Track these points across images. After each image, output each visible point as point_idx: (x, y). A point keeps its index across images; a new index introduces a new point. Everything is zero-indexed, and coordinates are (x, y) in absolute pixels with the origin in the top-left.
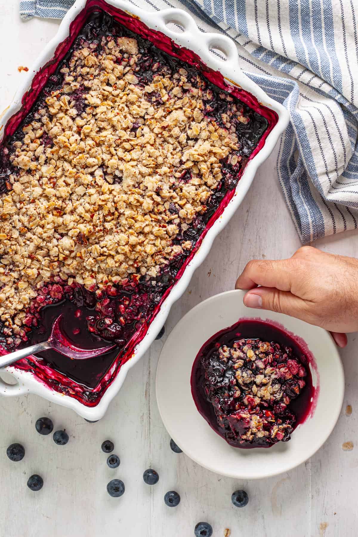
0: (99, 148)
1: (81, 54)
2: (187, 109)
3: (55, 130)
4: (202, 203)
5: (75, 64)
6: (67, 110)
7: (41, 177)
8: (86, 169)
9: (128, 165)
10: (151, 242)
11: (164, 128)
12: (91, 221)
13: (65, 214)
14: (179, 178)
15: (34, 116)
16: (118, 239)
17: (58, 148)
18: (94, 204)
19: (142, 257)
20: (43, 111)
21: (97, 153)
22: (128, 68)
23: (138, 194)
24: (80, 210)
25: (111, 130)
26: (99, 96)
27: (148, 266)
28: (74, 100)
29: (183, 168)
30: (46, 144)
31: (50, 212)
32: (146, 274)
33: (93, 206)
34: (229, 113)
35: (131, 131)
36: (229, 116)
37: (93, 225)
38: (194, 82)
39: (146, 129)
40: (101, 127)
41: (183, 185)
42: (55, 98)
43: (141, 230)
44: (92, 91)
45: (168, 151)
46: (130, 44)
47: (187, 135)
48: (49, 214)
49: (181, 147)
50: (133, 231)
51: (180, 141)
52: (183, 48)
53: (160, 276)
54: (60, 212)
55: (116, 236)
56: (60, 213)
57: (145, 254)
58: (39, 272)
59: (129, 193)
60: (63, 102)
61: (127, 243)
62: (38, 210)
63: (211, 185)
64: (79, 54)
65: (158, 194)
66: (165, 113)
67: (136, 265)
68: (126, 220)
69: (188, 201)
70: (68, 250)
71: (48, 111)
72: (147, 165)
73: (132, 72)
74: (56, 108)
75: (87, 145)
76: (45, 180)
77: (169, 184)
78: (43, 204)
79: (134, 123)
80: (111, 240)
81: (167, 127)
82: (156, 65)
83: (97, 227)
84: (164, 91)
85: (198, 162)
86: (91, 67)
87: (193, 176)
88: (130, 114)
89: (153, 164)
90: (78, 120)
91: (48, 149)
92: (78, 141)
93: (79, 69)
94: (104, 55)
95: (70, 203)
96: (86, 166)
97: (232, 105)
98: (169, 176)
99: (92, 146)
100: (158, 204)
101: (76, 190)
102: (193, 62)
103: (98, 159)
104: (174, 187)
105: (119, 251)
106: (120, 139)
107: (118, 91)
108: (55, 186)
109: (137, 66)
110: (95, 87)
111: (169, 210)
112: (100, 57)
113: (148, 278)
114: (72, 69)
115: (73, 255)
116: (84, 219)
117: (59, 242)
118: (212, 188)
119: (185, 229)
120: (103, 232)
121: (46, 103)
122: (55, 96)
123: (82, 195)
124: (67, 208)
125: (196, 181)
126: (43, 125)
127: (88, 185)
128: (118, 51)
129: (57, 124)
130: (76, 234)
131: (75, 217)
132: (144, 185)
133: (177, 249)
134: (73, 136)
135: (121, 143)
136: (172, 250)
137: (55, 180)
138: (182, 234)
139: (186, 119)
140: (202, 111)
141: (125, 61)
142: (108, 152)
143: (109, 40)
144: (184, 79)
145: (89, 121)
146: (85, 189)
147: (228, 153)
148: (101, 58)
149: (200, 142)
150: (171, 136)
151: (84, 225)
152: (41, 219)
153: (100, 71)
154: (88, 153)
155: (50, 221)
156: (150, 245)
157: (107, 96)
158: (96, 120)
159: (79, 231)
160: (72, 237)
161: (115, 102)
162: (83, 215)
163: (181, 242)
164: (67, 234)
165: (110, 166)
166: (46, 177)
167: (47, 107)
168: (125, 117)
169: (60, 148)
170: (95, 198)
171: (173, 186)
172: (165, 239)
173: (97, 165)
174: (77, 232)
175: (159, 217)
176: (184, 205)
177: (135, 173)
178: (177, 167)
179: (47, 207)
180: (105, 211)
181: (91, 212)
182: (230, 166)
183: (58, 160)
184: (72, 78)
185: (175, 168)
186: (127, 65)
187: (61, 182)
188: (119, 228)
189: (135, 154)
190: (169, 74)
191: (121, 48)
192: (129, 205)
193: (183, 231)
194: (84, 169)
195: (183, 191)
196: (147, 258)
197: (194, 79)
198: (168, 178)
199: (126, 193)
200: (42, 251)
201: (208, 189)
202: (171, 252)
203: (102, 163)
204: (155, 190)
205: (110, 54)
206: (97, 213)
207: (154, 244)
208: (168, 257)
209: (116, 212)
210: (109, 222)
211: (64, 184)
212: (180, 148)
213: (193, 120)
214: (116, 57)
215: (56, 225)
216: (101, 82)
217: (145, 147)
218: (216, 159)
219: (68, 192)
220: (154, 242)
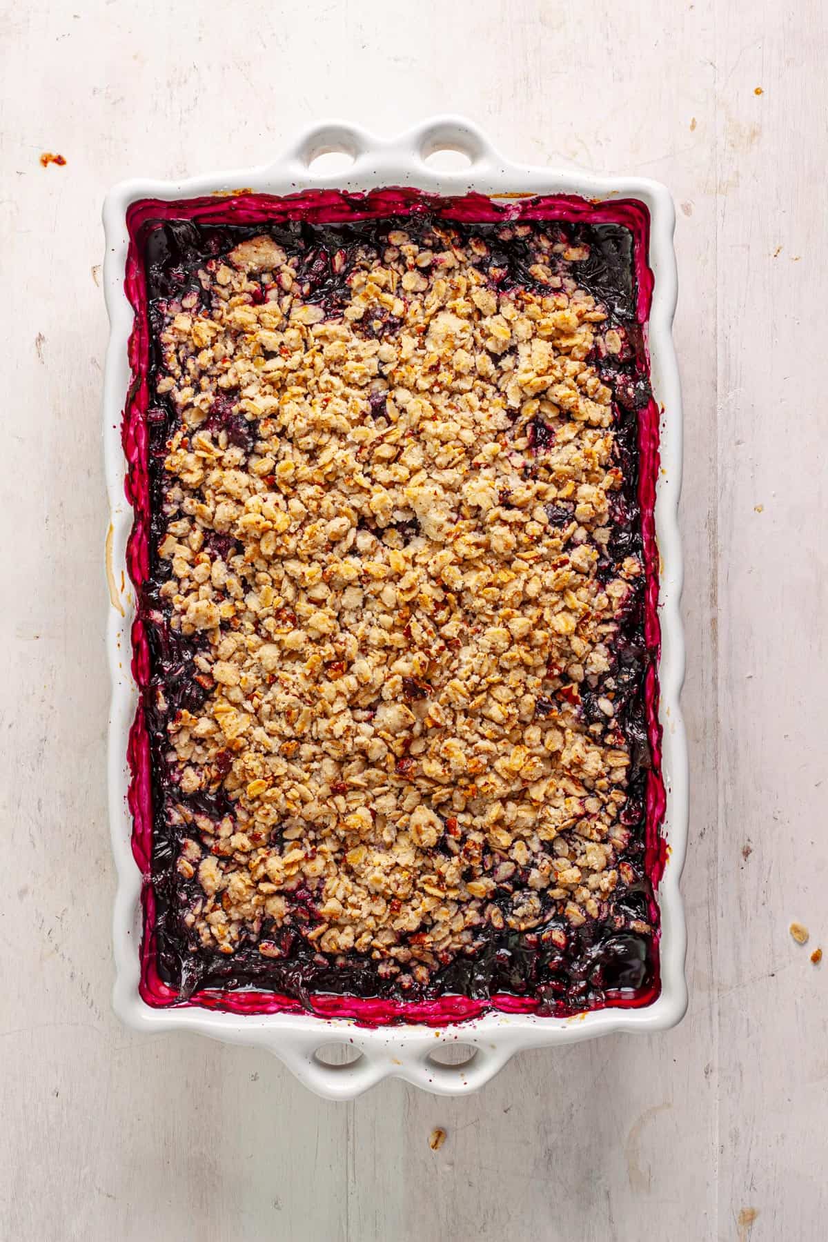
0: (334, 492)
1: (176, 332)
2: (454, 302)
3: (225, 511)
4: (606, 468)
5: (178, 359)
6: (220, 459)
7: (257, 623)
8: (336, 550)
9: (412, 489)
10: (557, 608)
11: (435, 369)
12: (413, 643)
13: (351, 663)
14: (528, 448)
15: (165, 514)
16: (489, 644)
17: (255, 545)
18: (397, 607)
19: (559, 649)
20: (175, 493)
21: (336, 504)
22: (286, 300)
23: (470, 531)
24: (376, 635)
25: (334, 440)
26: (263, 390)
27: (580, 659)
28: (220, 430)
29: (523, 423)
30: (223, 552)
31: (321, 678)
32: (586, 676)
33: (396, 612)
34: (540, 259)
35: (374, 417)
36: (544, 263)
37: (421, 649)
38: (434, 244)
39: (402, 395)
40: (311, 447)
41: (548, 457)
42: (181, 451)
43: (522, 599)
44: (245, 388)
45: (472, 409)
46: (261, 250)
47: (489, 353)
48: (321, 683)
49: (492, 384)
50: (508, 610)
51: (483, 374)
52: (370, 194)
53: (614, 662)
54: (340, 664)
55: (479, 641)
56: (340, 667)
57: (560, 640)
58: (371, 810)
59: (450, 540)
60: (201, 449)
61: (512, 641)
62: (294, 691)
63: (602, 420)
64: (173, 334)
65: (508, 506)
66: (417, 339)
67: (556, 672)
68: (479, 596)
69: (576, 481)
70: (402, 728)
71: (184, 487)
72: (449, 463)
73: (298, 302)
74: (195, 470)
75: (306, 502)
76: (270, 623)
77: (516, 472)
78: (296, 673)
79: (369, 399)
80: (475, 656)
81: (439, 365)
82: (338, 260)
83: (430, 647)
84: (387, 297)
85: (545, 392)
86: (212, 345)
87: (552, 425)
88: (349, 385)
89: (460, 454)
90: (254, 463)
91: (233, 559)
92: (283, 504)
93: (190, 365)
94: (223, 305)
95: (347, 635)
96: (333, 544)
97: (536, 239)
98: (507, 457)
99: (319, 496)
100: (521, 526)
101: (344, 602)
102: (408, 206)
103: (346, 514)
104: (529, 471)
105: (506, 665)
106: (362, 447)
107: (297, 356)
108: (297, 621)
109: (302, 285)
110: (245, 378)
111: (551, 522)
112: (217, 314)
113: (594, 682)
114: (178, 372)
115: (417, 729)
116: (394, 649)
117: (374, 724)
118: (606, 423)
119: (605, 541)
120: (450, 650)
121: (170, 472)
122: (179, 447)
123: (361, 605)
124: (349, 649)
125: (565, 432)
126: (192, 520)
127: (360, 578)
128: (245, 279)
129: (218, 498)
130: (399, 687)
131: (377, 655)
132: (470, 506)
133: (618, 589)
134: (265, 501)
135: (371, 453)
136: (609, 597)
137: (289, 611)
138: (606, 553)
139: (466, 323)
140: (485, 286)
141: (270, 289)
142: (356, 489)
143: (214, 269)
144: (409, 248)
145: (278, 452)
146: (359, 590)
147: (591, 337)
148: (220, 313)
149: (523, 350)
150: (459, 375)
151: (403, 658)
152: (312, 705)
153: (235, 341)
154: (320, 516)
155: (333, 695)
156: (559, 616)
157: (281, 379)
158: (290, 440)
159: (398, 678)
160: (395, 699)
161: (305, 380)
162: (389, 643)
163: (613, 570)
164: (381, 700)
165: (379, 512)
166: (269, 616)
167: (176, 479)
168: (345, 398)
169: (258, 541)
170: (390, 593)
171: (526, 471)
172: (581, 585)
173: (352, 527)
174: (396, 682)
175: (541, 550)
176: (575, 492)
177: (435, 494)
178: (509, 429)
179: (308, 672)
180: (426, 606)
181: (401, 627)
182: (611, 360)
183: (268, 568)
184: (189, 391)
185: (508, 433)
186: (279, 296)
187: (303, 607)
188: (475, 621)
189: (413, 457)
190: (373, 259)
191: (247, 270)
192: (465, 564)
193: (604, 546)
194: (331, 551)
195: (554, 467)
196: (569, 645)
197: (429, 238)
198: (507, 463)
199: (444, 546)
200: (353, 764)
201: (598, 432)
202: (610, 602)
203: (359, 515)
204: (497, 502)
205: (232, 295)
206: (414, 619)
207: (565, 609)
208: (608, 615)
209: (449, 595)
210: (447, 622)
211: (312, 606)
212: (492, 389)
213: (481, 315)
214: (250, 293)
215: (348, 696)
216: (252, 359)
217: (422, 430)
218: (578, 363)
219: (330, 617)
220: (562, 604)
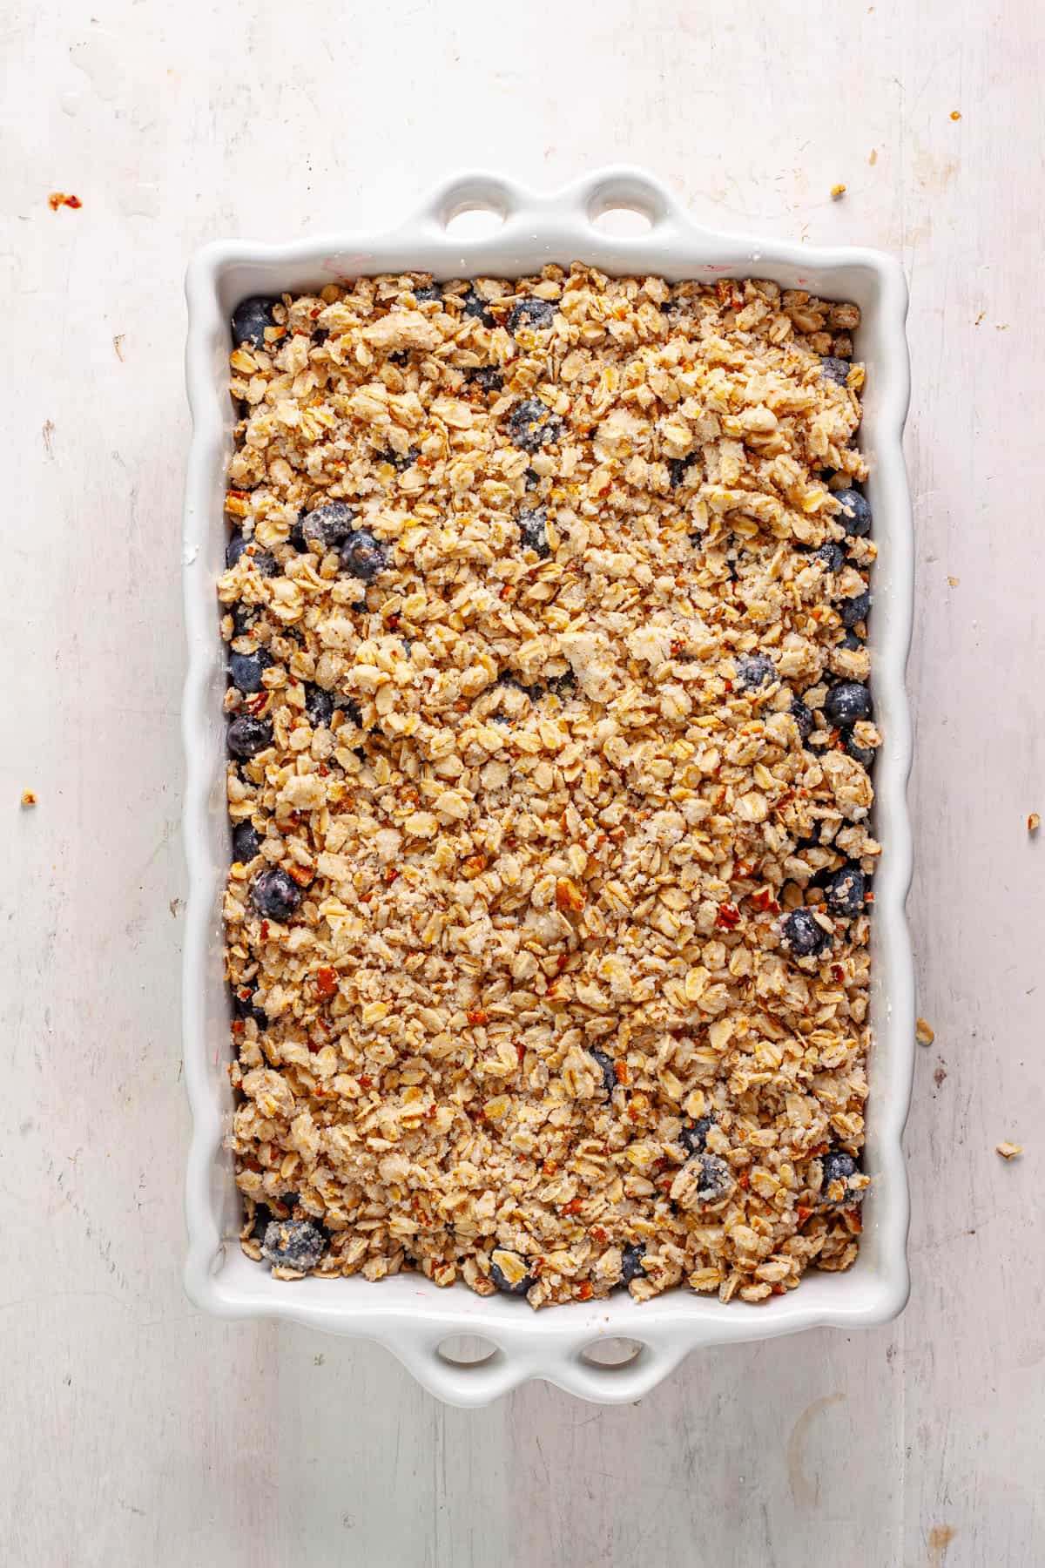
6: (328, 592)
7: (374, 802)
8: (474, 710)
9: (570, 637)
10: (744, 788)
12: (569, 834)
13: (492, 859)
16: (656, 833)
19: (746, 841)
24: (525, 826)
25: (473, 576)
31: (456, 876)
33: (552, 796)
35: (523, 547)
37: (578, 842)
39: (564, 515)
40: (445, 582)
43: (699, 776)
45: (649, 537)
50: (682, 790)
54: (478, 860)
55: (647, 828)
56: (479, 863)
57: (748, 830)
58: (518, 1045)
61: (687, 828)
62: (422, 889)
65: (684, 658)
66: (582, 446)
67: (745, 871)
68: (646, 773)
70: (556, 940)
71: (274, 621)
72: (618, 607)
76: (388, 803)
77: (700, 614)
78: (425, 867)
80: (643, 849)
83: (587, 838)
89: (632, 595)
92: (402, 651)
95: (490, 821)
96: (468, 702)
100: (700, 684)
101: (483, 781)
103: (484, 663)
105: (679, 860)
106: (508, 586)
111: (739, 676)
115: (572, 944)
116: (548, 842)
117: (521, 932)
120: (611, 842)
123: (505, 785)
124: (491, 840)
127: (506, 750)
130: (552, 892)
131: (528, 851)
132: (638, 661)
134: (380, 647)
135: (520, 593)
139: (644, 422)
146: (505, 766)
149: (710, 456)
150: (632, 493)
151: (558, 854)
152: (445, 909)
155: (470, 899)
156: (746, 798)
160: (548, 906)
162: (542, 834)
164: (530, 906)
165: (527, 663)
166: (386, 794)
168: (486, 521)
170: (546, 772)
174: (550, 884)
175: (724, 714)
177: (598, 642)
179: (438, 867)
180: (589, 787)
181: (557, 815)
187: (430, 785)
188: (644, 805)
192: (633, 735)
194: (468, 710)
196: (760, 837)
203: (501, 665)
204: (669, 654)
207: (755, 788)
209: (612, 773)
210: (609, 806)
211: (441, 784)
215: (491, 899)
217: (587, 562)
219: (464, 799)
220: (749, 783)
